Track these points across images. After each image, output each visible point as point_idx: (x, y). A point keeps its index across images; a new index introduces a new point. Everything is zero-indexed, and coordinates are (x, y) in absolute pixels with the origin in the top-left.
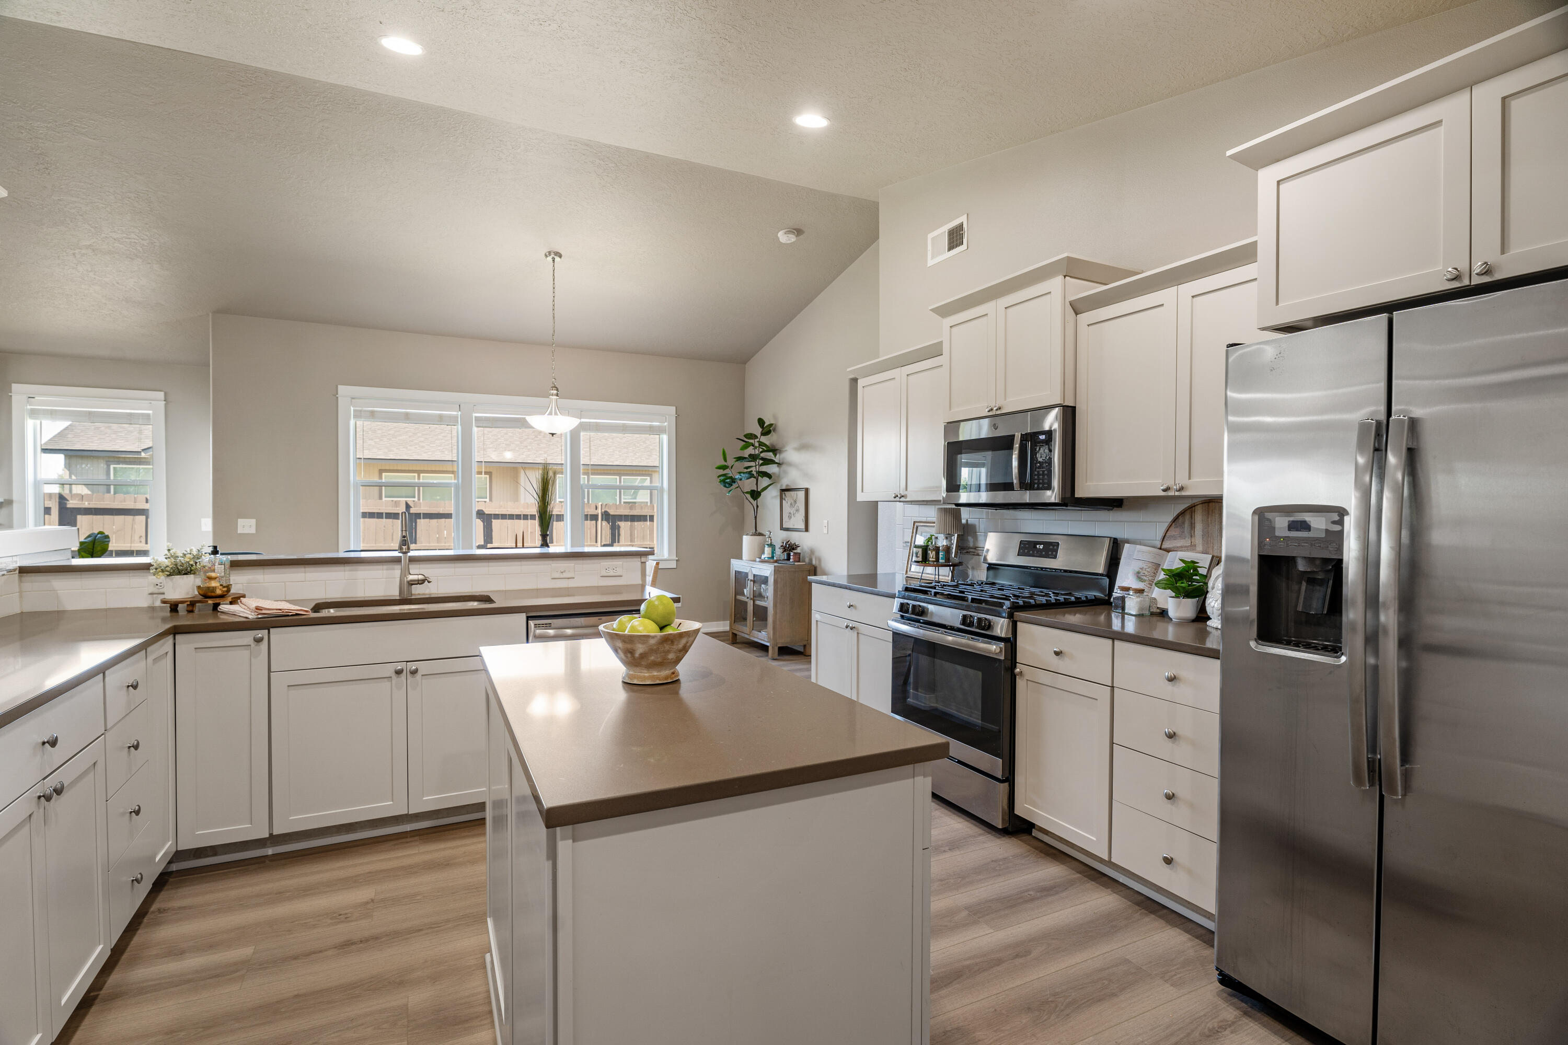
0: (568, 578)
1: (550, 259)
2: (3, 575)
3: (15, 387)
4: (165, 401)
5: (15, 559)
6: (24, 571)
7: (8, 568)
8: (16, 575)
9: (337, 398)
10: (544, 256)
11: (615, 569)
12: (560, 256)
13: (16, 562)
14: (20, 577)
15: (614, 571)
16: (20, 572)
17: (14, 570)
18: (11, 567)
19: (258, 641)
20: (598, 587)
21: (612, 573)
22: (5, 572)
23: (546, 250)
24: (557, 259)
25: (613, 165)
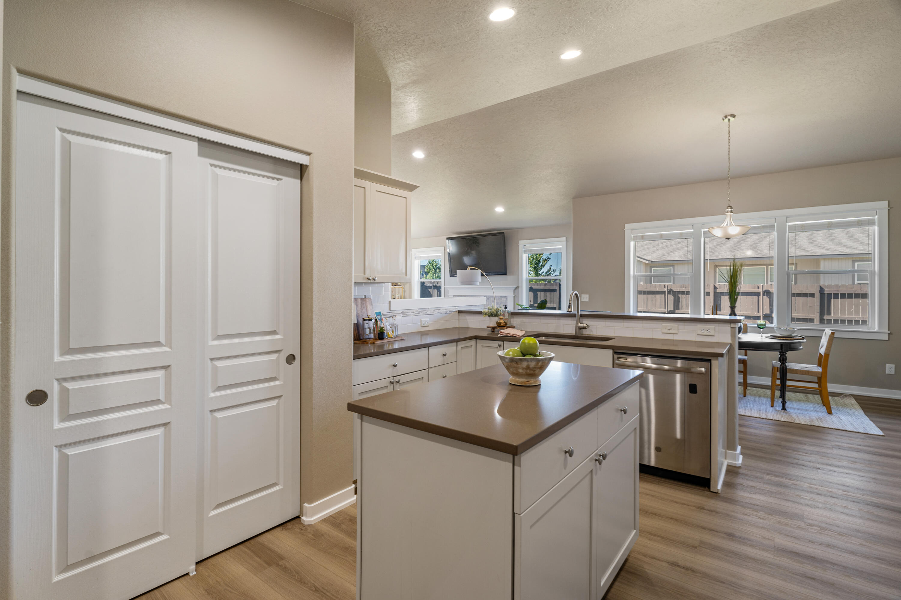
0: (674, 334)
1: (726, 120)
2: (451, 313)
3: (520, 242)
4: (566, 241)
5: (457, 307)
6: (460, 312)
7: (453, 311)
8: (457, 314)
9: (625, 231)
10: (722, 120)
11: (708, 330)
12: (734, 116)
13: (457, 309)
14: (459, 314)
15: (708, 332)
16: (458, 312)
17: (456, 311)
18: (455, 310)
19: (500, 346)
20: (695, 342)
21: (706, 333)
22: (452, 312)
23: (722, 116)
24: (732, 119)
25: (741, 44)
